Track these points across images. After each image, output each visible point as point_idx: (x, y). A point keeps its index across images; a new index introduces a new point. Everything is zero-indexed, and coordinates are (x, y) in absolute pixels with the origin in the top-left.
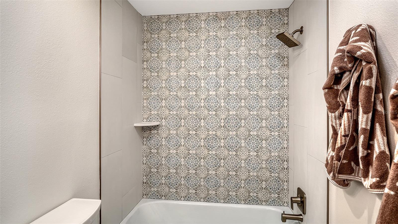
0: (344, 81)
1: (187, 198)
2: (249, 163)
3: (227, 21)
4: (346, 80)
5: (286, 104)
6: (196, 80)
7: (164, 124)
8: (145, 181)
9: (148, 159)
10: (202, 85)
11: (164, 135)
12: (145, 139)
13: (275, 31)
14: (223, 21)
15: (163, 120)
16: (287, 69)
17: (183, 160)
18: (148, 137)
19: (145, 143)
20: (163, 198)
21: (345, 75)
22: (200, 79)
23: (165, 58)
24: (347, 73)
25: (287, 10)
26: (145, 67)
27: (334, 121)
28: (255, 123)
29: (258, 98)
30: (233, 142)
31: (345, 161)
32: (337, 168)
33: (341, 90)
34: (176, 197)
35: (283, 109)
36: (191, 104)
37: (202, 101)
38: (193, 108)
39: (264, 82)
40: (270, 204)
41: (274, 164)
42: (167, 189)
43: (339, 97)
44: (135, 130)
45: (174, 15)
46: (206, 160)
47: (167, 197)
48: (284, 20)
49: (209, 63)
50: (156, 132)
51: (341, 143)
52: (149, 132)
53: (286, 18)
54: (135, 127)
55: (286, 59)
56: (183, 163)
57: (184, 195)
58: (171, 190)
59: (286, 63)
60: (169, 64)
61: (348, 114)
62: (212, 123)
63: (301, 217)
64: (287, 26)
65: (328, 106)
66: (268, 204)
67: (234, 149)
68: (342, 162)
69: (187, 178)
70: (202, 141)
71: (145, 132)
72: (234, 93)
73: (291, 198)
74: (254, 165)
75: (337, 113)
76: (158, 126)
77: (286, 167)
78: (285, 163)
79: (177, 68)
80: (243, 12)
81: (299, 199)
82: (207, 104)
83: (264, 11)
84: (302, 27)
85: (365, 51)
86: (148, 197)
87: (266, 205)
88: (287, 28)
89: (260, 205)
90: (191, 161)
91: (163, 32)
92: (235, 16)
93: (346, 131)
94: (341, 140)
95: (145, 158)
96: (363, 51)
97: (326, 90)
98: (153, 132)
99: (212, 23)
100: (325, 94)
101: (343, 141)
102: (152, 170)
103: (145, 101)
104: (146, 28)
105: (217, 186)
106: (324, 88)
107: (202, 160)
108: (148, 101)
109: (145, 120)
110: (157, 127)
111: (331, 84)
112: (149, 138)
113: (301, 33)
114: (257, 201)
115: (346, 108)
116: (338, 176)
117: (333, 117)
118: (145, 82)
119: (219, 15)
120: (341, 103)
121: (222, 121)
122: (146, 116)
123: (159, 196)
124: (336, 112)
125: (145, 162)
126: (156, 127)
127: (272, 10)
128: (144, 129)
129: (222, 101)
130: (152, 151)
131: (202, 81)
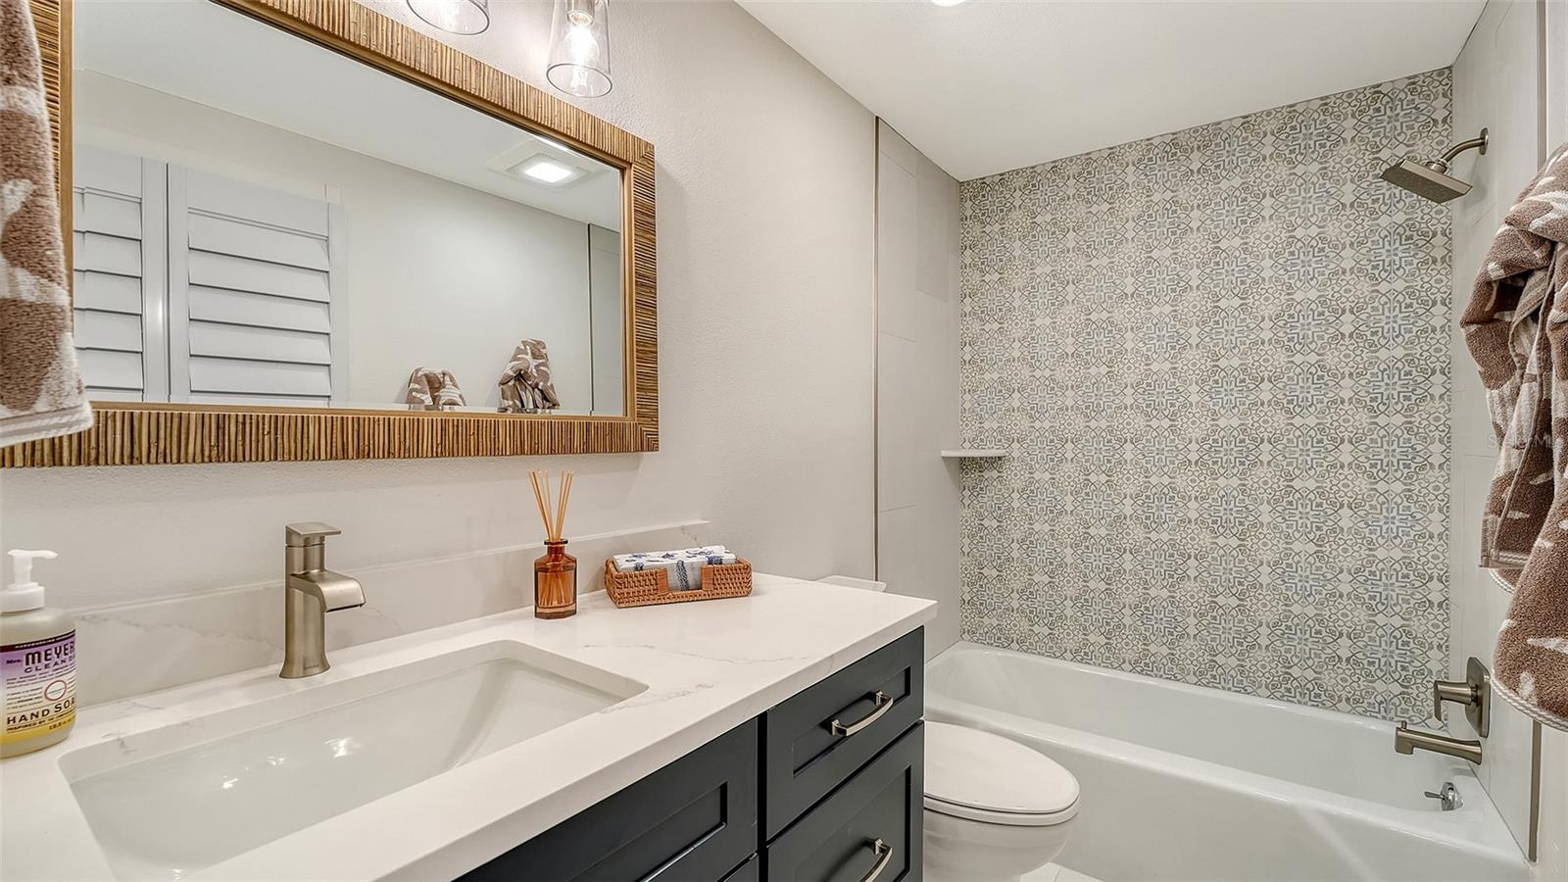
0: (1528, 298)
1: (1082, 655)
2: (1286, 574)
3: (1209, 153)
4: (1533, 293)
5: (1437, 391)
6: (1110, 332)
7: (1016, 454)
8: (967, 598)
9: (975, 542)
10: (1129, 345)
11: (1018, 485)
12: (967, 493)
13: (1394, 151)
14: (1196, 155)
15: (1016, 445)
16: (1443, 272)
17: (1069, 551)
18: (974, 487)
19: (967, 502)
20: (1014, 645)
21: (1531, 281)
22: (1120, 330)
23: (1018, 283)
24: (1539, 275)
25: (1447, 72)
26: (968, 309)
27: (1499, 410)
28: (1311, 454)
29: (1321, 374)
30: (1231, 509)
31: (1518, 515)
32: (1493, 533)
33: (1517, 322)
34: (1051, 648)
35: (1427, 406)
36: (1093, 400)
37: (1129, 391)
38: (1099, 410)
39: (1347, 324)
40: (1366, 711)
41: (1385, 585)
42: (1025, 625)
43: (1512, 343)
44: (945, 467)
45: (1044, 164)
46: (1140, 558)
47: (1024, 644)
48: (1432, 110)
49: (1152, 283)
50: (995, 474)
51: (1508, 465)
52: (977, 474)
53: (1441, 102)
54: (943, 457)
55: (1440, 240)
56: (1069, 560)
57: (1071, 645)
58: (1036, 628)
59: (1439, 253)
60: (1032, 296)
61: (1531, 388)
62: (1160, 452)
63: (1477, 749)
64: (1446, 126)
65: (1483, 370)
66: (1360, 710)
67: (1234, 531)
68: (1508, 516)
69: (1082, 601)
70: (1128, 501)
71: (967, 473)
72: (1236, 362)
73: (1436, 683)
74: (1307, 582)
75: (1507, 388)
76: (1000, 458)
77: (1436, 598)
78: (1435, 585)
79: (1053, 304)
80: (1269, 114)
81: (1467, 691)
82: (1144, 399)
83: (1350, 95)
84: (1484, 132)
85: (1557, 216)
86: (975, 638)
87: (1352, 712)
88: (1444, 133)
89: (1327, 708)
90: (1095, 556)
91: (1016, 214)
92: (1238, 133)
93: (1524, 432)
94: (1508, 457)
95: (966, 541)
96: (1551, 215)
97: (1473, 328)
98: (987, 474)
99: (1160, 166)
100: (1470, 337)
101: (1513, 461)
102: (985, 571)
103: (967, 397)
104: (968, 213)
105: (1175, 634)
106: (1466, 323)
107: (1128, 556)
108: (976, 397)
109: (967, 445)
110: (1000, 462)
111: (1487, 309)
112: (977, 491)
113: (1483, 152)
114: (1317, 696)
115: (1527, 371)
116: (1498, 556)
117: (1497, 399)
118: (968, 348)
119: (1182, 140)
120: (1516, 359)
121: (1194, 446)
122: (969, 435)
123: (1002, 639)
124: (1505, 386)
125: (966, 550)
126: (995, 462)
127: (1378, 86)
128: (964, 465)
129: (1194, 388)
130: (986, 522)
131: (1129, 335)
